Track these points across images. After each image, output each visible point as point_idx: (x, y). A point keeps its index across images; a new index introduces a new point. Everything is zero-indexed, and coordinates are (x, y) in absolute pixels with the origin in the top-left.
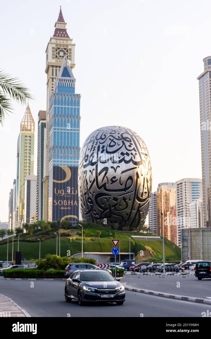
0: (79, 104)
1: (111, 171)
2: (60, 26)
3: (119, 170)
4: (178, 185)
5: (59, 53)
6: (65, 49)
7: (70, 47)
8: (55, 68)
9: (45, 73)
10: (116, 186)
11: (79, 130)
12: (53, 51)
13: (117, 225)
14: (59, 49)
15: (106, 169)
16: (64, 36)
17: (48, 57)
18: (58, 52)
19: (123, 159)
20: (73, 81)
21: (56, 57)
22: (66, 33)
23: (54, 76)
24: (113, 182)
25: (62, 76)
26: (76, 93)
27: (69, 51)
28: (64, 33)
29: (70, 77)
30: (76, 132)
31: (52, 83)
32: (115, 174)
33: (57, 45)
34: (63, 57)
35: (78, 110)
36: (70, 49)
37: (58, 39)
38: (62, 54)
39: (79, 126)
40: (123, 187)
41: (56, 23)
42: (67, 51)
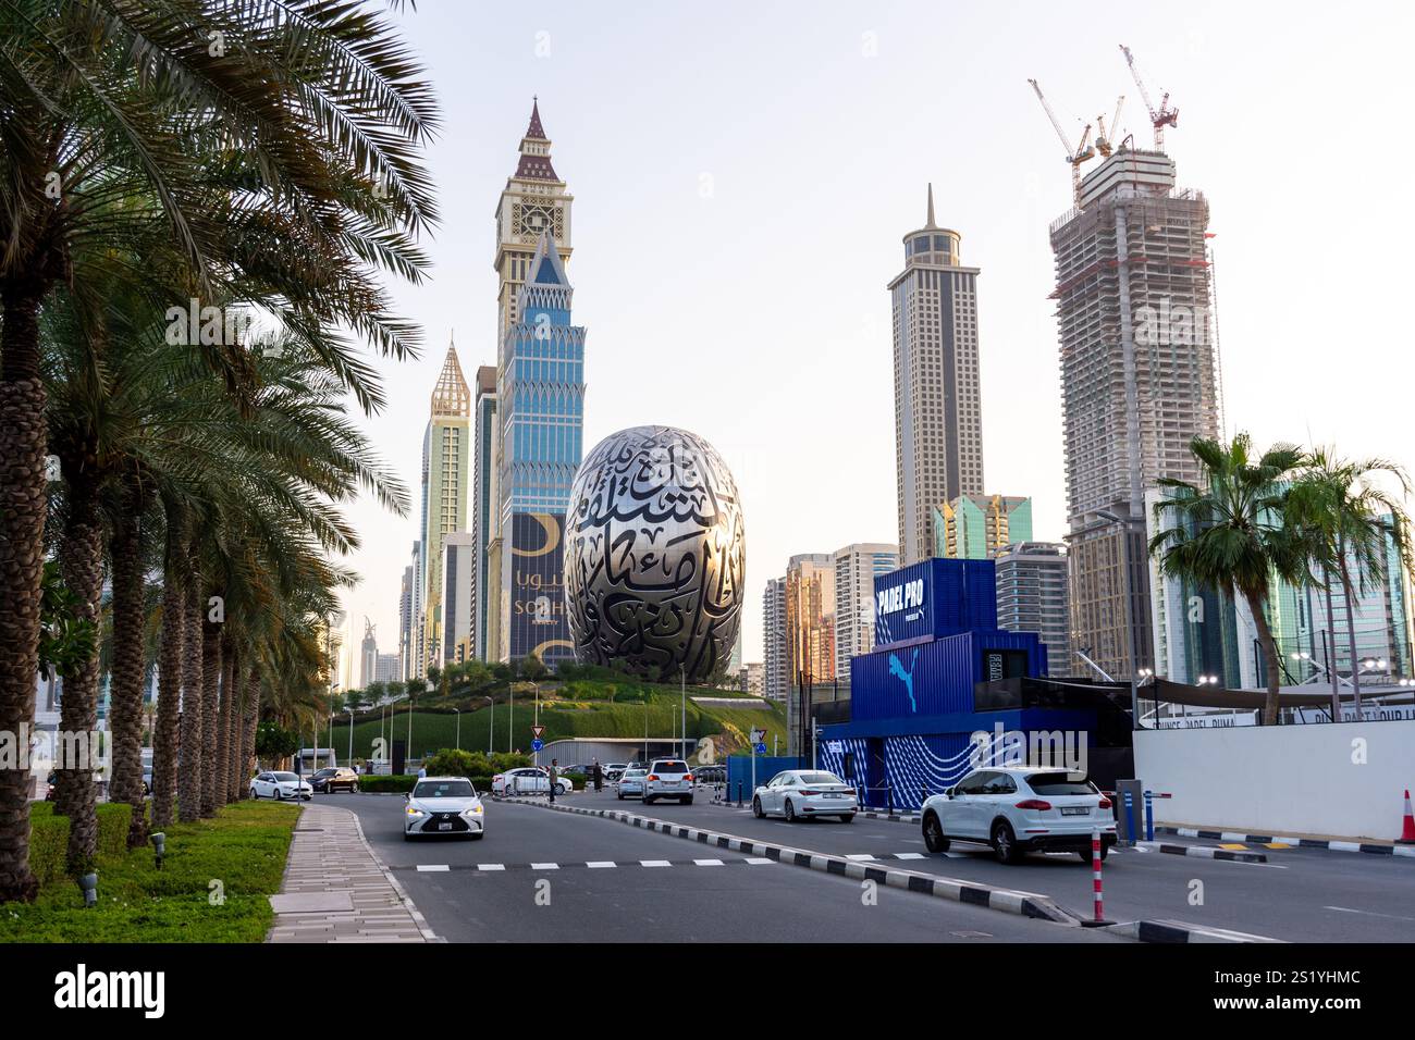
0: (580, 354)
1: (641, 539)
2: (534, 150)
3: (662, 538)
4: (839, 561)
5: (530, 220)
6: (546, 209)
7: (558, 204)
8: (519, 259)
9: (494, 270)
10: (655, 576)
11: (580, 421)
12: (515, 215)
13: (656, 670)
14: (529, 208)
15: (630, 535)
16: (544, 176)
17: (503, 231)
18: (527, 215)
19: (672, 512)
20: (567, 293)
21: (524, 229)
22: (550, 168)
23: (518, 280)
24: (647, 566)
25: (536, 281)
26: (572, 325)
27: (556, 214)
28: (544, 167)
29: (558, 283)
30: (574, 425)
31: (513, 297)
32: (651, 548)
33: (525, 198)
34: (541, 229)
35: (580, 368)
36: (560, 210)
37: (527, 184)
38: (537, 222)
39: (580, 410)
40: (671, 578)
41: (523, 142)
42: (552, 214)
